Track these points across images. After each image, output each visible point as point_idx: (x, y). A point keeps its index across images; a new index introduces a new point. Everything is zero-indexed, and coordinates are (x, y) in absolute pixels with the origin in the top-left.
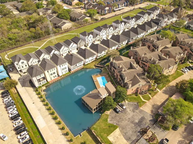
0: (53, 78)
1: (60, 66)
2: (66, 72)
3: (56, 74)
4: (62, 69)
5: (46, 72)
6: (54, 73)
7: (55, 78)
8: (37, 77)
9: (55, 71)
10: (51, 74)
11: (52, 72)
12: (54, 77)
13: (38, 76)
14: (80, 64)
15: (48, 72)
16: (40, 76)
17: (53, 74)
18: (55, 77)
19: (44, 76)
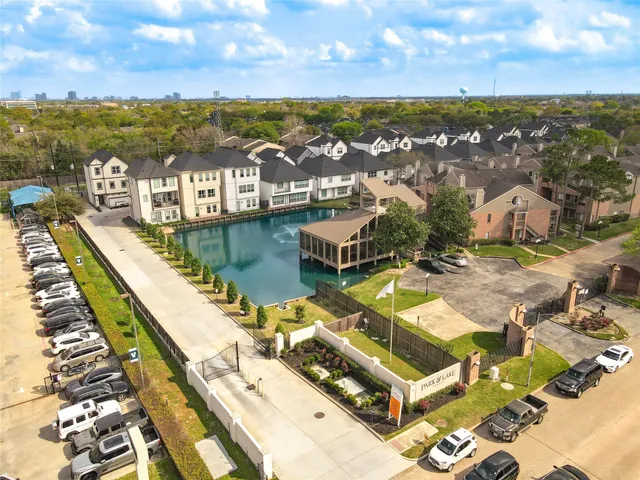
0: (204, 213)
1: (234, 171)
2: (252, 208)
3: (217, 198)
4: (240, 187)
5: (185, 177)
6: (211, 192)
7: (212, 214)
8: (152, 181)
9: (215, 185)
10: (201, 193)
11: (205, 186)
12: (209, 208)
13: (156, 181)
14: (300, 186)
15: (192, 180)
16: (165, 185)
17: (207, 194)
18: (212, 210)
19: (176, 188)
